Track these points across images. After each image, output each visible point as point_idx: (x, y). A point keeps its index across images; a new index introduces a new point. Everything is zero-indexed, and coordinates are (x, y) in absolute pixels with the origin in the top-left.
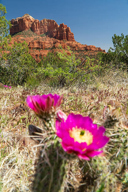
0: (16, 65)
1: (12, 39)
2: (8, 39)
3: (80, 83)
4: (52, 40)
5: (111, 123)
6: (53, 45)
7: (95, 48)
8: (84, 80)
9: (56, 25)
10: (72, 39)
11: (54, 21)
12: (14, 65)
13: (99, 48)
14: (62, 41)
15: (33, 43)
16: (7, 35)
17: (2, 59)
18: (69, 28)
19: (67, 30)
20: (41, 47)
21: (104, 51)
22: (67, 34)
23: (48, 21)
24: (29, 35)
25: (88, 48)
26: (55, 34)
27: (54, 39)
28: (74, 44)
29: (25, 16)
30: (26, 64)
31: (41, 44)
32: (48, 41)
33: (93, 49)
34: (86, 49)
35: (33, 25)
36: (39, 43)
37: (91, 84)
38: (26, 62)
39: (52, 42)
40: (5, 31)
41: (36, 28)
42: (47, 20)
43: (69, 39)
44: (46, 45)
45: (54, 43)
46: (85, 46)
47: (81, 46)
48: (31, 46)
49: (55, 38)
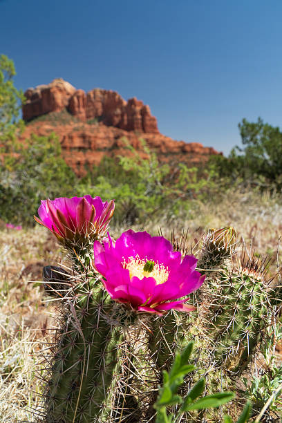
0: (33, 183)
1: (28, 130)
2: (17, 130)
3: (169, 217)
4: (111, 132)
5: (215, 259)
6: (113, 141)
7: (201, 147)
8: (177, 212)
9: (120, 102)
10: (154, 129)
11: (114, 94)
12: (29, 182)
13: (211, 149)
14: (132, 134)
15: (71, 138)
16: (17, 122)
17: (4, 170)
18: (148, 107)
19: (144, 112)
20: (88, 145)
21: (221, 154)
22: (143, 119)
23: (104, 93)
24: (64, 122)
25: (188, 148)
26: (117, 120)
27: (115, 129)
28: (157, 139)
29: (56, 82)
30: (54, 179)
31: (87, 139)
32: (102, 135)
33: (197, 150)
34: (184, 150)
35: (71, 101)
36: (83, 137)
37: (192, 218)
38: (54, 175)
39: (112, 135)
40: (13, 112)
41: (79, 107)
42: (101, 92)
43: (148, 129)
44: (99, 142)
45: (117, 138)
46: (181, 144)
47: (171, 145)
48: (67, 143)
49: (118, 126)
